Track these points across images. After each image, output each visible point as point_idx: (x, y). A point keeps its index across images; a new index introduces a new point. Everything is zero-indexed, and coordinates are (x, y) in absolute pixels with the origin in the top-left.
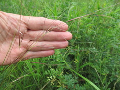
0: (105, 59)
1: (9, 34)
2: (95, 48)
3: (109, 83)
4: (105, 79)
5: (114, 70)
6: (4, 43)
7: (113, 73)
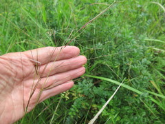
0: (112, 51)
1: (17, 79)
2: (99, 44)
3: (123, 73)
4: (119, 71)
5: (123, 59)
6: (13, 92)
7: (124, 62)
